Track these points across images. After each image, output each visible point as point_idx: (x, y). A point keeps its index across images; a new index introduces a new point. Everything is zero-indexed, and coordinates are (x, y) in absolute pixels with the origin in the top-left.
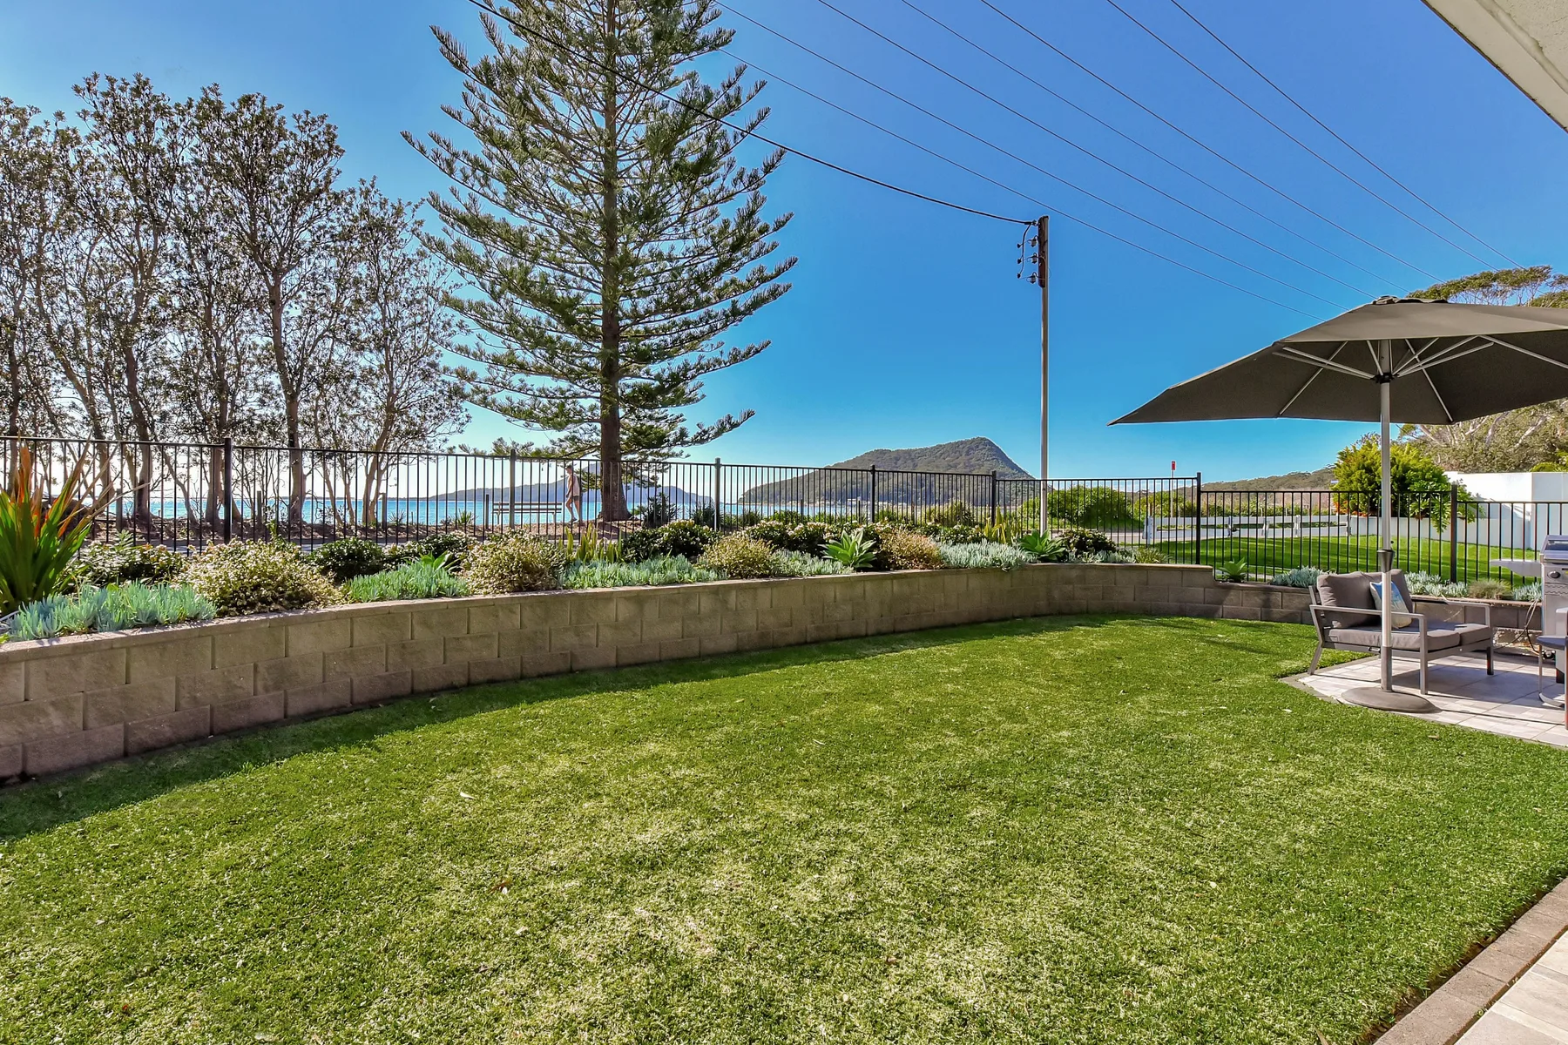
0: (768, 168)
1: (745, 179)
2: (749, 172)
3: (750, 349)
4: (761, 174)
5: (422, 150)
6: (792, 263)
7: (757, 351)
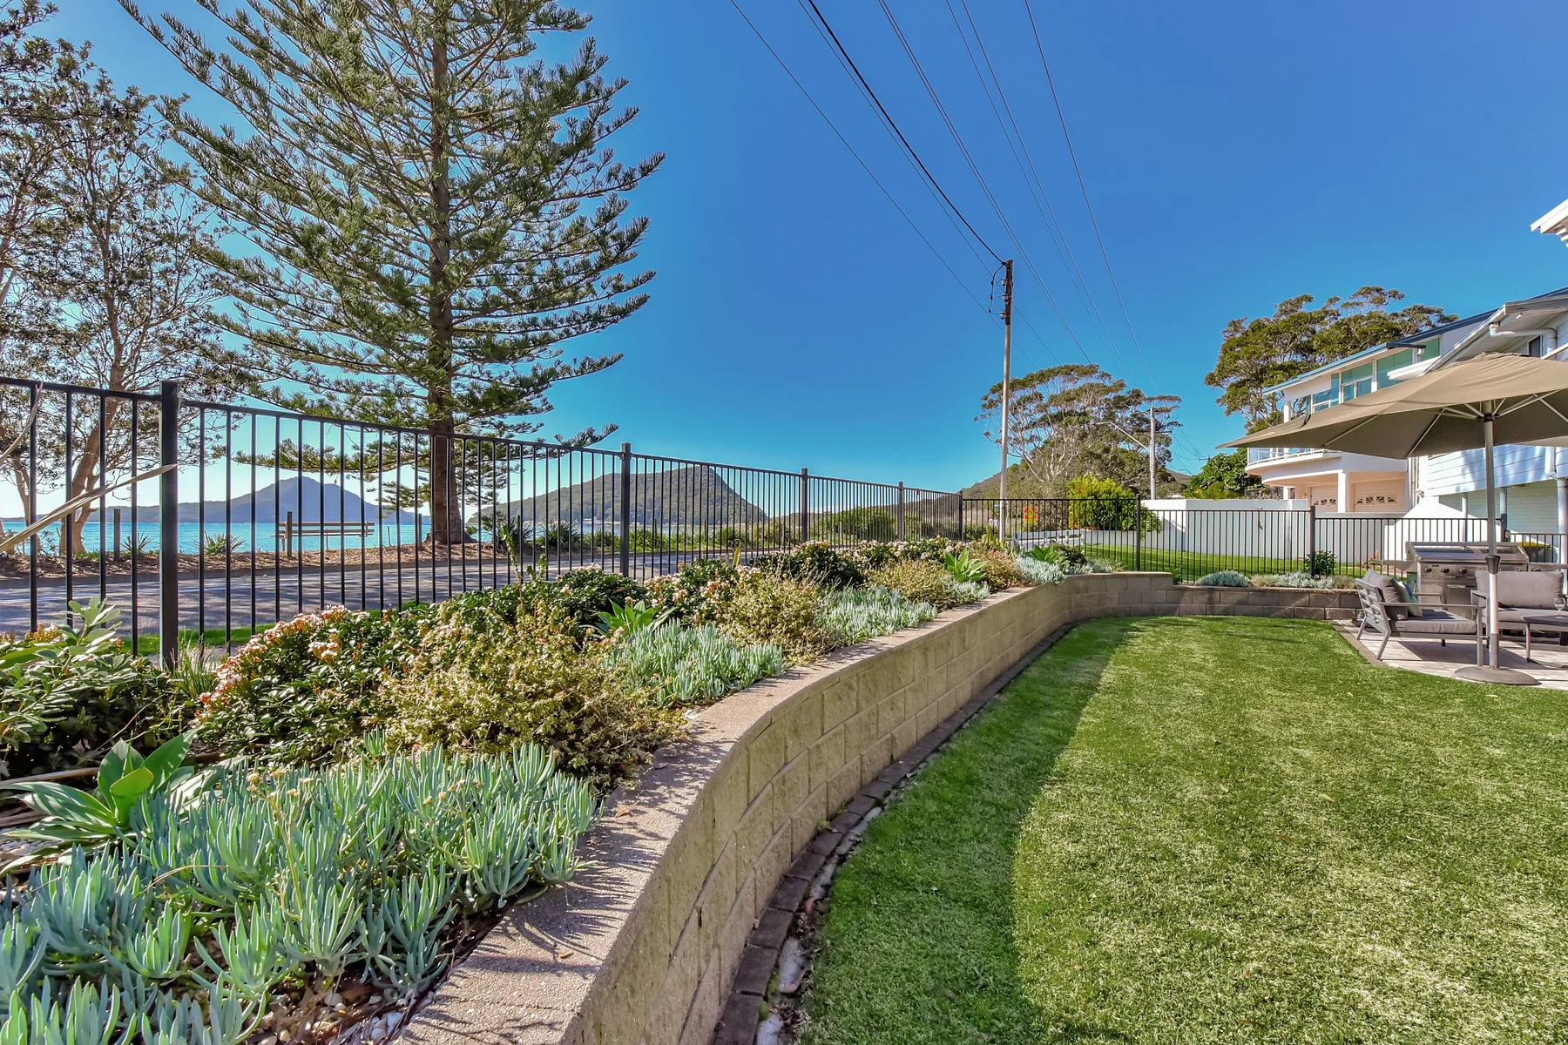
0: (646, 171)
1: (621, 176)
2: (625, 169)
3: (603, 361)
4: (637, 175)
5: (157, 35)
6: (650, 276)
7: (608, 364)
